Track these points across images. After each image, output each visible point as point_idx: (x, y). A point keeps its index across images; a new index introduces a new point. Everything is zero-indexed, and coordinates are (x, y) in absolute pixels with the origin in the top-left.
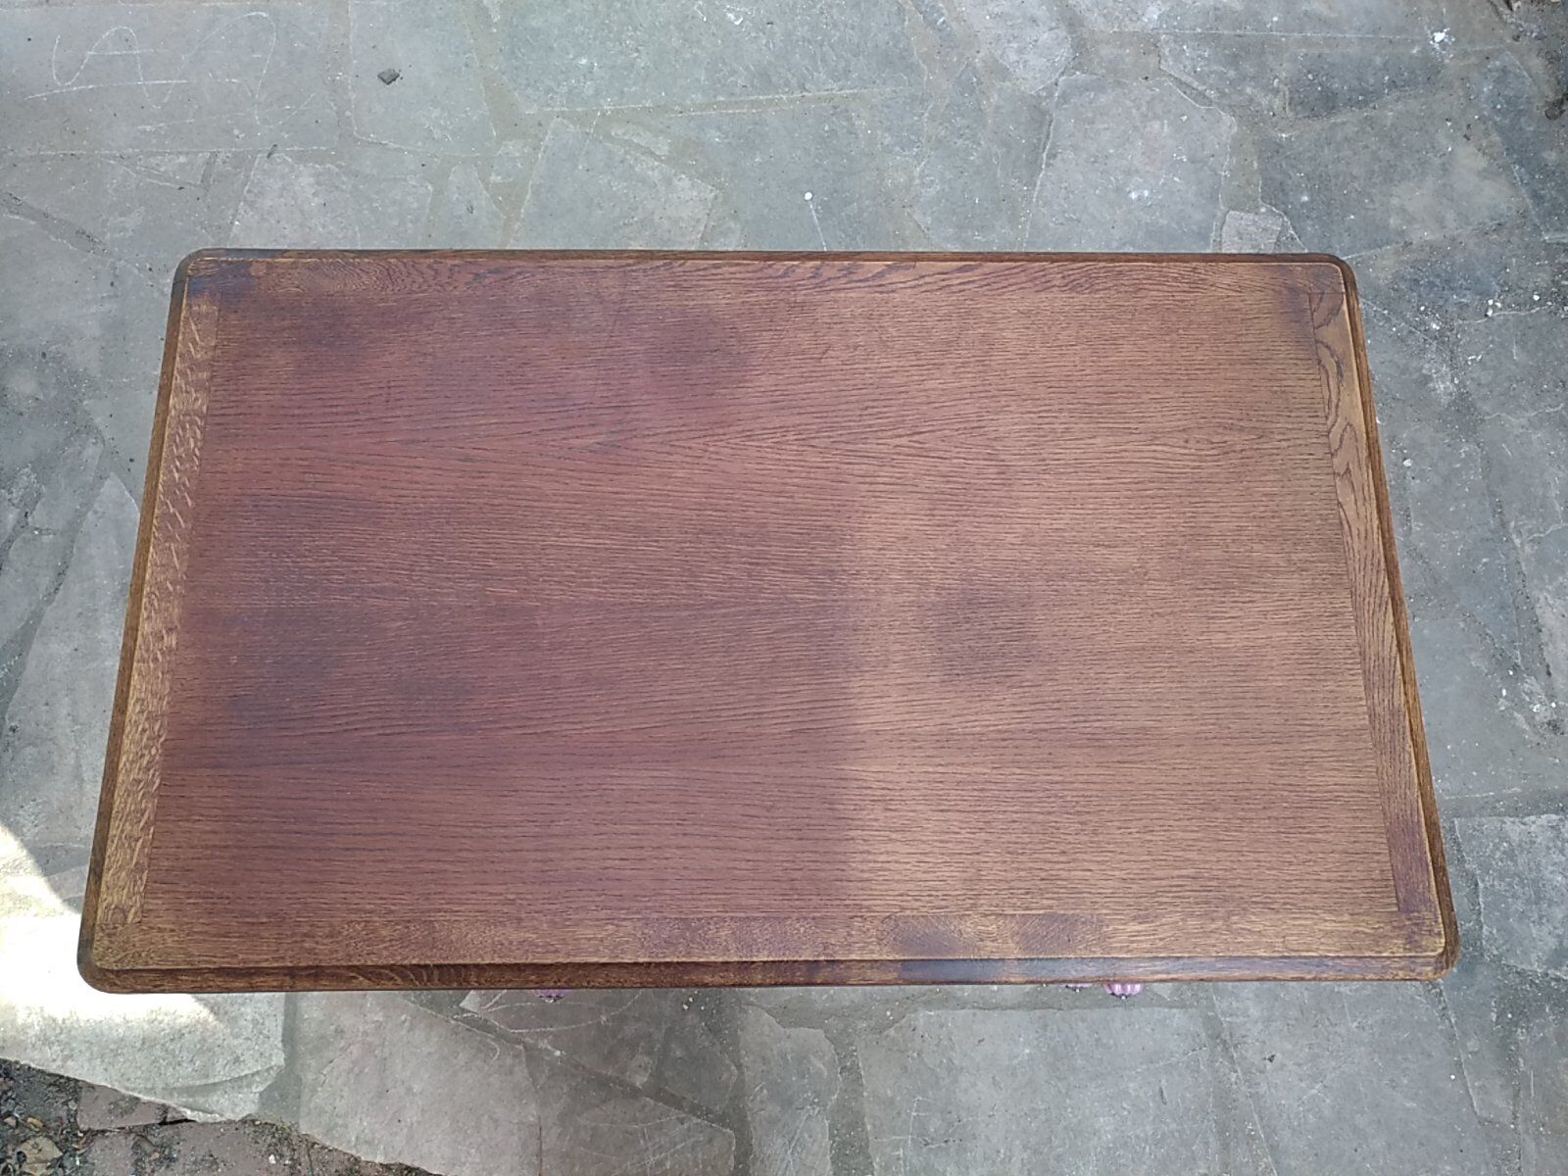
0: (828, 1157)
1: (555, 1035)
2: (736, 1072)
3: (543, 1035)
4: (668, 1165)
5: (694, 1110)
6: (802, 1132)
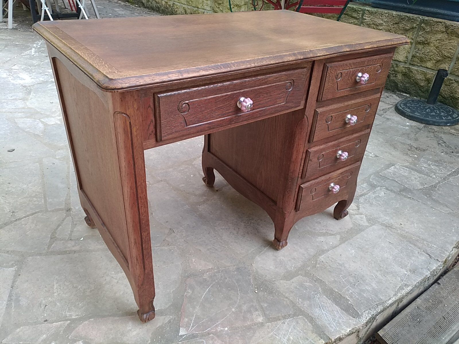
0: (334, 305)
1: (221, 324)
2: (287, 300)
3: (217, 326)
4: (291, 338)
5: (285, 317)
6: (321, 304)
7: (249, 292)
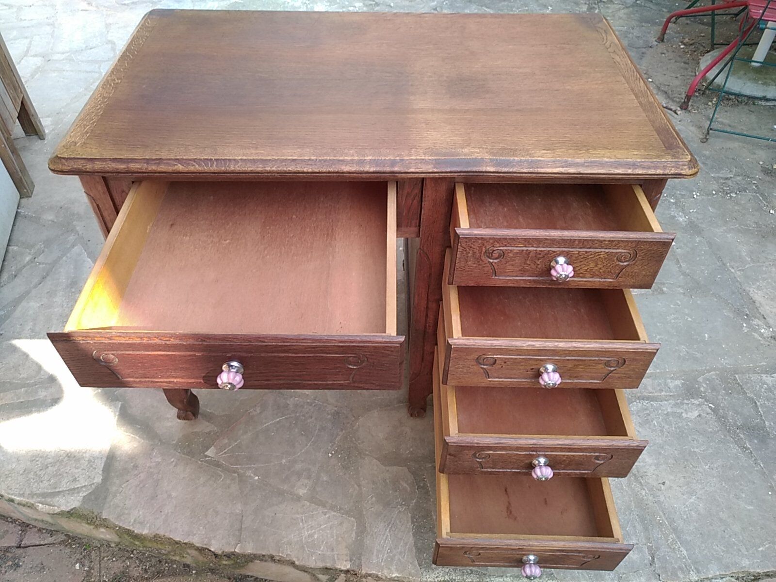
0: (411, 533)
1: (256, 469)
2: (357, 488)
3: (249, 468)
4: (316, 536)
5: (332, 508)
6: (395, 521)
7: (322, 450)
